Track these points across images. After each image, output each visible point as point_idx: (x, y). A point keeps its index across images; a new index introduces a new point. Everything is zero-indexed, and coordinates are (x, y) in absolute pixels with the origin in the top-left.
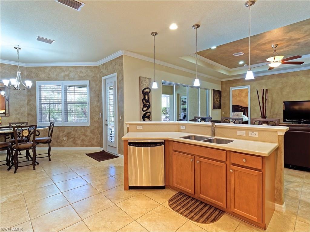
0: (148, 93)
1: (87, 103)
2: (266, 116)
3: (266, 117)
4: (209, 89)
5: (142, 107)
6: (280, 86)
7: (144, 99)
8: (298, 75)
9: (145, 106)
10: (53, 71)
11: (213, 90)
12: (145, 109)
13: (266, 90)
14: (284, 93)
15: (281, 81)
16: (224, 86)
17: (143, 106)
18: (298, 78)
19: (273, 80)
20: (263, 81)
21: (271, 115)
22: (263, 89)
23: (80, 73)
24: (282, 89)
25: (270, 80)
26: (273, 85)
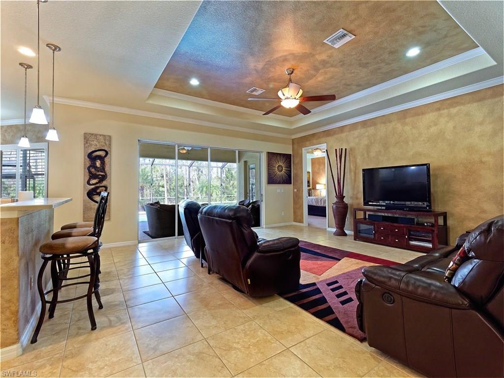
0: (102, 159)
1: (43, 174)
2: (344, 195)
3: (344, 197)
4: (262, 152)
5: (87, 178)
6: (366, 143)
7: (93, 165)
8: (390, 122)
9: (92, 176)
10: (9, 131)
11: (268, 152)
12: (93, 181)
13: (346, 149)
14: (372, 154)
15: (367, 134)
16: (296, 146)
17: (89, 176)
18: (390, 126)
19: (356, 133)
20: (344, 135)
21: (355, 193)
22: (342, 149)
23: (38, 133)
24: (368, 147)
25: (352, 132)
26: (357, 140)
